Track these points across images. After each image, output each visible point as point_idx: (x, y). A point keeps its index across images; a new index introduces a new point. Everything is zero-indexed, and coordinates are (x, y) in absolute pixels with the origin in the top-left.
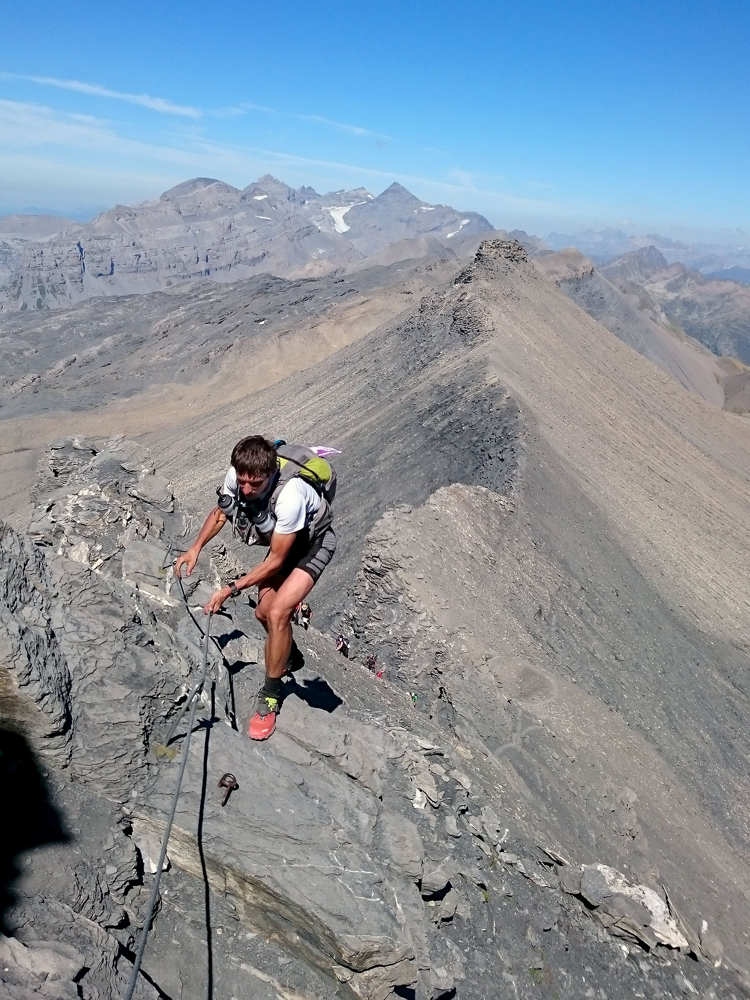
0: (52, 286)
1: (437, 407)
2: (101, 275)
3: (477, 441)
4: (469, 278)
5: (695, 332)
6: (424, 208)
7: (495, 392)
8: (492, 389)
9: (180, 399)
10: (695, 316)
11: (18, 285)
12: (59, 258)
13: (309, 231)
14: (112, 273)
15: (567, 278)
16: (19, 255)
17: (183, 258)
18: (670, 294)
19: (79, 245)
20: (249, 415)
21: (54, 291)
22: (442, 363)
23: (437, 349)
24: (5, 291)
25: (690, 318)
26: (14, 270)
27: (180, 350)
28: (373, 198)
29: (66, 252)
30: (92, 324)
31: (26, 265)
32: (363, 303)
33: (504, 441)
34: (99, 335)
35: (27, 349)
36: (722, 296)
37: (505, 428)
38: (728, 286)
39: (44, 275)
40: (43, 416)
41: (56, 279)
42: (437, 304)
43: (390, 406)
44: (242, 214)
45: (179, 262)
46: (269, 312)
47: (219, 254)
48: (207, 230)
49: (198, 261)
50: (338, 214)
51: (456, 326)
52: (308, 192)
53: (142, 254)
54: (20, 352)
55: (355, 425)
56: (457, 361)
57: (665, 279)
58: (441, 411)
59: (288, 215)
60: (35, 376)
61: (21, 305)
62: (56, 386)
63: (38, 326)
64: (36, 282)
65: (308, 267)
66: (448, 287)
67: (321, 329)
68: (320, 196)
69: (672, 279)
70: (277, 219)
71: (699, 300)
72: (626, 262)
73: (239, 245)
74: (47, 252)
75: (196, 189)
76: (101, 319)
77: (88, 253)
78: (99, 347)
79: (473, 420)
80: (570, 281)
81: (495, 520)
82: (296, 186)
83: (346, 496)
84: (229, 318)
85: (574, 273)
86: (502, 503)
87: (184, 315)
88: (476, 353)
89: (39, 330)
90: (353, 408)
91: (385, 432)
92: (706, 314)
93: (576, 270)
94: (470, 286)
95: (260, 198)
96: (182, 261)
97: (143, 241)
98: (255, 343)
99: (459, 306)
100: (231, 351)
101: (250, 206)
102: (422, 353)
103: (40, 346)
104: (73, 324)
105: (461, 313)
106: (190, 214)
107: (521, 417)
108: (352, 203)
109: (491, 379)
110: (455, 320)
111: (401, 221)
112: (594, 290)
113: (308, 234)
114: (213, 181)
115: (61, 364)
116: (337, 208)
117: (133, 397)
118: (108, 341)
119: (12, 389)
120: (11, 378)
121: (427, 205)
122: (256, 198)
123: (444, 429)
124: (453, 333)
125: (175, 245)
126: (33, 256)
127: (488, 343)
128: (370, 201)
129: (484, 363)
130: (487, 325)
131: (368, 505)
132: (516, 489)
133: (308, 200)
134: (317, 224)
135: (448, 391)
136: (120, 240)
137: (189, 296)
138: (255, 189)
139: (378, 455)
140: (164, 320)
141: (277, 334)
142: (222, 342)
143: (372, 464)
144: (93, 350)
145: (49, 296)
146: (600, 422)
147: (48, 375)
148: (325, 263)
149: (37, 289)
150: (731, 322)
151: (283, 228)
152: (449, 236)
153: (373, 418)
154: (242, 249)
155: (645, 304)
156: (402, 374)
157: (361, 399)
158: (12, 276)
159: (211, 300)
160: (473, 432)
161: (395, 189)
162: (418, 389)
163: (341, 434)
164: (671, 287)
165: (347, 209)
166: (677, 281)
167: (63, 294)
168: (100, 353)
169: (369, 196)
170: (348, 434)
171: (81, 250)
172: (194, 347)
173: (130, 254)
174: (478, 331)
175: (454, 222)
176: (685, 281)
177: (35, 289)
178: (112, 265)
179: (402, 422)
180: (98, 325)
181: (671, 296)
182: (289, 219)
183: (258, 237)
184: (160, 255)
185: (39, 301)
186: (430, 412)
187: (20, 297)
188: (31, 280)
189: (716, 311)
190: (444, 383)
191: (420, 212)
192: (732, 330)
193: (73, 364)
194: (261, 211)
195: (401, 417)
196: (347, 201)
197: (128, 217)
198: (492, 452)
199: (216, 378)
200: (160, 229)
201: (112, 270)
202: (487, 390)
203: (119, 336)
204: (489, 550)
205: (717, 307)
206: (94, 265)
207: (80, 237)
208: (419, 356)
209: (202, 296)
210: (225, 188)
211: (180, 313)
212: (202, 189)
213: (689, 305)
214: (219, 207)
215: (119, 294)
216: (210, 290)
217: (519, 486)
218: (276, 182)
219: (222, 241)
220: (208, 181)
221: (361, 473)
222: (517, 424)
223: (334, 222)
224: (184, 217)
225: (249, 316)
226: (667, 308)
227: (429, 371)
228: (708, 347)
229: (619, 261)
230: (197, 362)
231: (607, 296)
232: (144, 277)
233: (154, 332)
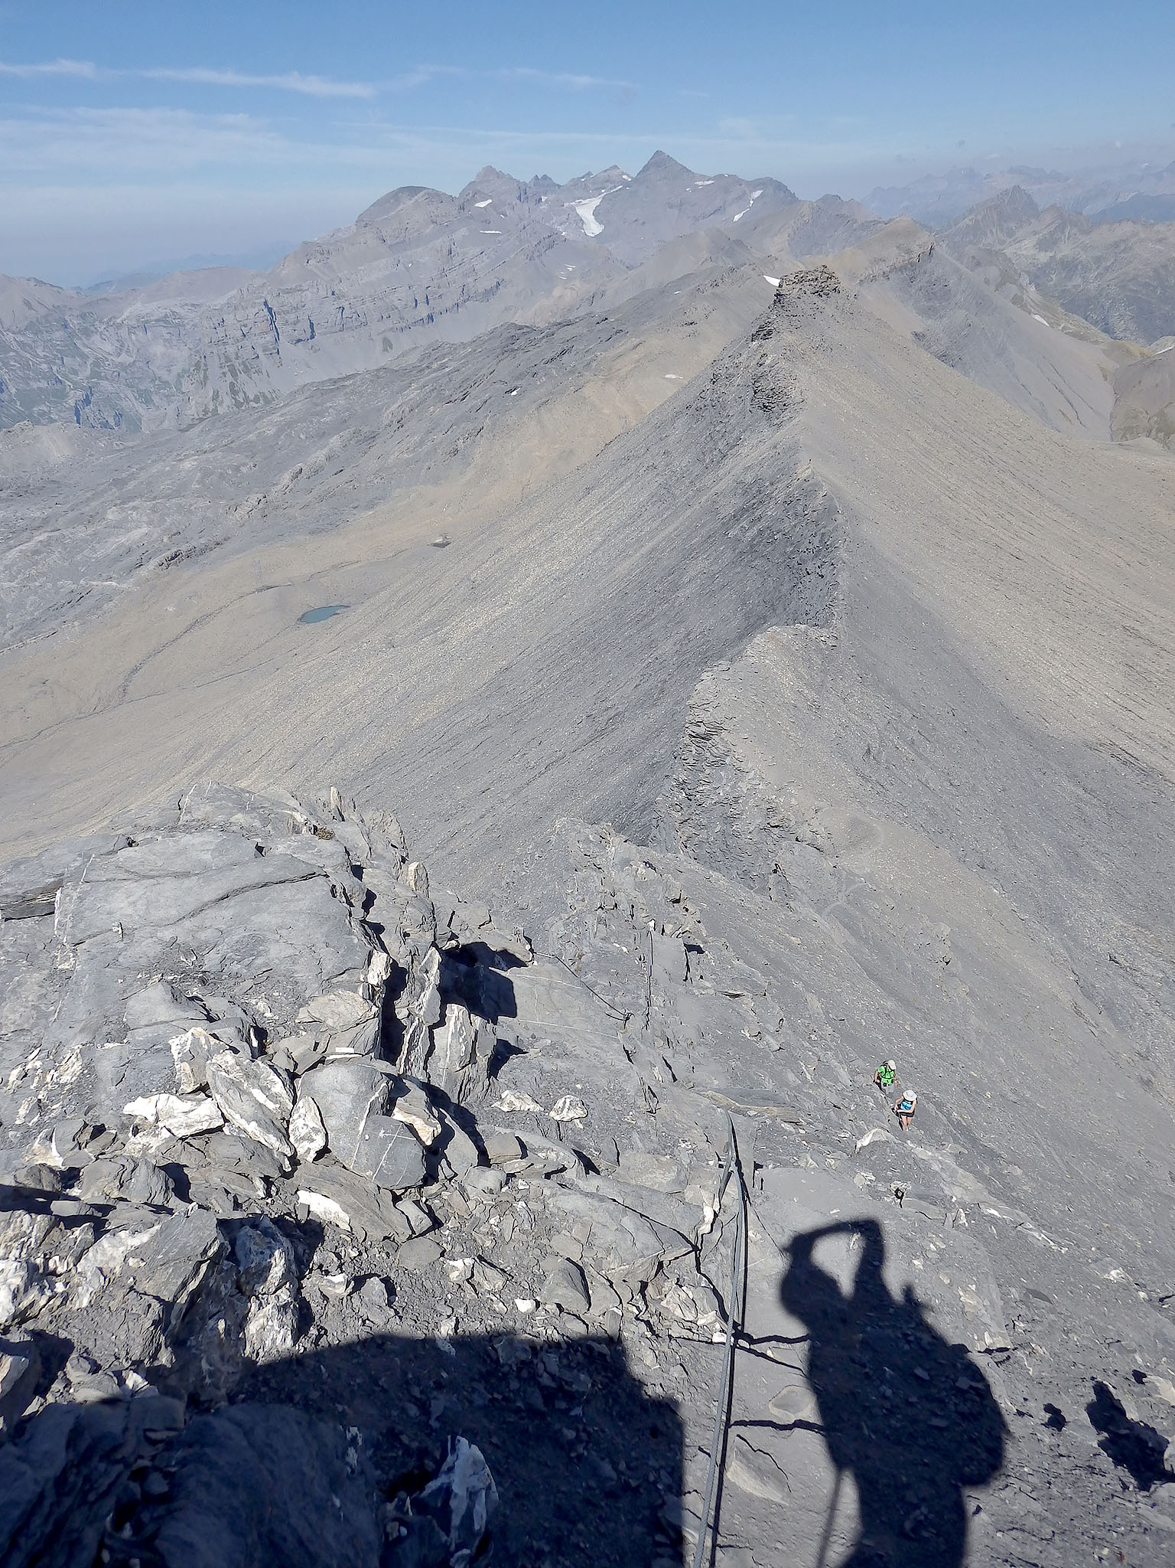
0: (243, 363)
1: (744, 510)
2: (299, 341)
3: (792, 552)
4: (769, 333)
5: (1078, 305)
6: (700, 183)
7: (809, 490)
8: (805, 485)
9: (432, 504)
10: (1077, 280)
11: (203, 367)
12: (245, 326)
13: (552, 241)
14: (312, 337)
15: (898, 265)
16: (195, 326)
17: (397, 303)
18: (1042, 254)
19: (266, 303)
20: (525, 533)
21: (247, 371)
22: (744, 451)
23: (736, 433)
24: (189, 376)
25: (1070, 285)
26: (191, 346)
27: (421, 443)
28: (630, 180)
29: (251, 316)
30: (311, 422)
31: (207, 340)
32: (635, 347)
33: (823, 553)
34: (323, 435)
35: (245, 465)
36: (1116, 245)
37: (823, 534)
38: (1127, 228)
39: (231, 350)
40: (279, 545)
41: (246, 354)
42: (731, 370)
43: (689, 512)
44: (463, 231)
45: (393, 310)
46: (520, 377)
47: (441, 291)
48: (421, 261)
49: (416, 305)
50: (586, 210)
51: (757, 400)
52: (543, 183)
53: (346, 305)
54: (237, 469)
55: (651, 538)
56: (763, 447)
57: (1036, 233)
58: (748, 517)
59: (522, 223)
60: (260, 496)
61: (211, 394)
62: (286, 505)
63: (249, 433)
64: (223, 360)
65: (557, 292)
66: (742, 347)
67: (587, 391)
68: (559, 186)
69: (1045, 232)
70: (509, 231)
71: (1083, 257)
72: (980, 217)
73: (466, 275)
74: (229, 319)
75: (399, 205)
76: (320, 414)
77: (279, 314)
78: (325, 451)
79: (786, 525)
80: (902, 269)
81: (817, 659)
82: (526, 178)
83: (651, 628)
84: (474, 392)
85: (907, 257)
86: (823, 639)
87: (418, 394)
88: (783, 436)
89: (252, 437)
90: (645, 516)
91: (687, 546)
92: (1092, 275)
93: (909, 252)
94: (769, 344)
95: (482, 205)
96: (397, 308)
97: (343, 288)
98: (509, 422)
99: (759, 375)
100: (482, 436)
101: (471, 217)
102: (720, 439)
103: (258, 458)
104: (290, 424)
105: (763, 383)
106: (398, 240)
107: (840, 518)
108: (603, 191)
109: (803, 472)
110: (755, 393)
111: (671, 207)
112: (934, 277)
113: (551, 247)
114: (421, 189)
115: (286, 478)
116: (583, 202)
117: (377, 508)
118: (335, 441)
119: (237, 515)
120: (233, 502)
121: (704, 178)
122: (477, 205)
123: (753, 539)
124: (754, 410)
125: (384, 287)
126: (213, 326)
127: (797, 419)
128: (626, 184)
129: (793, 449)
130: (795, 395)
131: (678, 637)
132: (838, 615)
133: (545, 195)
134: (560, 228)
135: (755, 489)
136: (315, 290)
137: (419, 369)
138: (473, 192)
139: (681, 576)
140: (396, 406)
141: (535, 406)
142: (470, 426)
143: (676, 587)
144: (319, 455)
145: (242, 377)
146: (937, 497)
147: (274, 493)
148: (577, 283)
149: (226, 369)
150: (1128, 281)
151: (518, 243)
152: (737, 218)
153: (671, 529)
154: (470, 280)
155: (1007, 277)
156: (698, 469)
157: (654, 504)
158: (191, 355)
159: (447, 370)
160: (787, 542)
161: (660, 161)
162: (717, 488)
163: (636, 552)
164: (1043, 245)
165: (596, 201)
166: (1051, 234)
167: (259, 372)
168: (329, 458)
169: (624, 177)
170: (644, 551)
171: (270, 310)
172: (438, 437)
173: (331, 307)
174: (785, 405)
175: (743, 197)
176: (1063, 232)
177: (224, 370)
178: (312, 325)
179: (703, 532)
180: (319, 421)
181: (1043, 257)
182: (524, 228)
183: (488, 261)
184: (368, 304)
185: (232, 385)
186: (736, 517)
187: (208, 382)
188: (216, 359)
189: (1107, 269)
190: (749, 478)
191: (695, 189)
192: (1128, 293)
193: (300, 476)
194: (487, 223)
195: (703, 526)
196: (596, 189)
197: (319, 256)
198: (810, 567)
199: (470, 473)
200: (362, 268)
201: (313, 331)
202: (800, 486)
203: (346, 433)
204: (812, 695)
205: (1109, 263)
206: (290, 328)
207: (265, 293)
208: (716, 443)
209: (435, 366)
210: (435, 196)
211: (413, 394)
212: (408, 203)
213: (1069, 267)
214: (432, 226)
215: (335, 376)
216: (444, 355)
217: (841, 611)
218: (500, 175)
219: (443, 274)
220: (413, 191)
221: (665, 600)
222: (836, 529)
223: (583, 223)
224: (390, 247)
225: (497, 386)
226: (1038, 275)
227: (729, 462)
228: (1096, 323)
229: (970, 217)
230: (444, 455)
231: (952, 281)
232: (353, 337)
233: (387, 422)
